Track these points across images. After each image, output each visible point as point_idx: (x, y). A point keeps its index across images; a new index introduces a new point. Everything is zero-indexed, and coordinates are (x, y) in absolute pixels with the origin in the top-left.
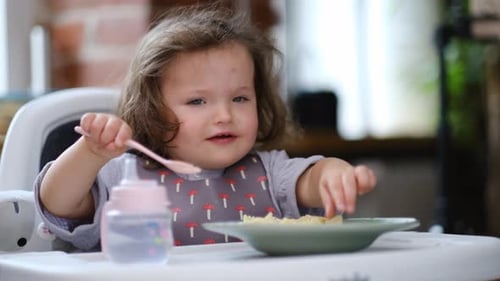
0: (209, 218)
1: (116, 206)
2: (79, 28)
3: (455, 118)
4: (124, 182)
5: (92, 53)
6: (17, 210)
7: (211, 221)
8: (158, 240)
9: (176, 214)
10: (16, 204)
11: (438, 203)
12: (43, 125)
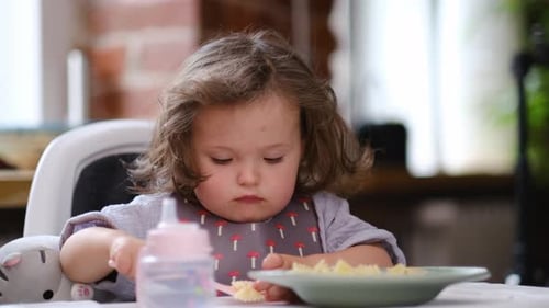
0: (254, 266)
1: (152, 252)
2: (121, 53)
3: (534, 155)
4: (162, 225)
5: (134, 80)
6: (44, 260)
7: (256, 269)
8: (198, 291)
9: (217, 261)
10: (42, 253)
11: (517, 249)
12: (77, 161)
